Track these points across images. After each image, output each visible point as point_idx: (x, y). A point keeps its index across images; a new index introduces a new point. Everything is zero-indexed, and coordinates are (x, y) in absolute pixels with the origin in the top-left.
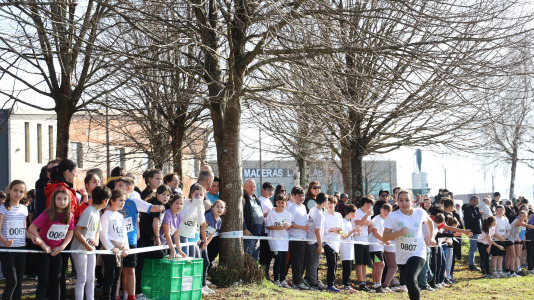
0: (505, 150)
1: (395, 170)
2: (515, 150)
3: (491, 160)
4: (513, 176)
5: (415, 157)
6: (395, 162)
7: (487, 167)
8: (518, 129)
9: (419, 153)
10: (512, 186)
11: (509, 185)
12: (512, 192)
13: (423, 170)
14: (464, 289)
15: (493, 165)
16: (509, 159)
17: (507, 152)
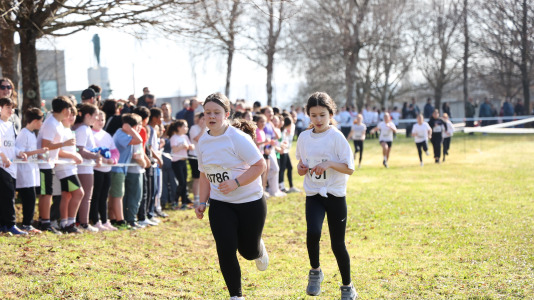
0: (220, 36)
1: (63, 63)
2: (232, 35)
6: (62, 52)
7: (196, 58)
8: (235, 7)
9: (96, 40)
10: (228, 84)
14: (184, 223)
15: (203, 57)
16: (224, 48)
17: (222, 38)
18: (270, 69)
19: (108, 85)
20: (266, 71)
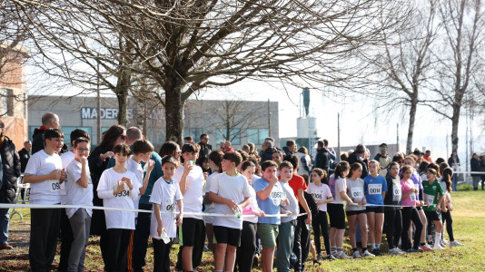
0: (404, 88)
2: (415, 88)
3: (385, 101)
4: (412, 122)
5: (302, 97)
7: (380, 110)
8: (419, 62)
9: (306, 92)
10: (410, 134)
11: (407, 133)
12: (409, 143)
13: (310, 114)
16: (407, 100)
17: (406, 91)
18: (455, 120)
19: (315, 133)
20: (451, 122)
